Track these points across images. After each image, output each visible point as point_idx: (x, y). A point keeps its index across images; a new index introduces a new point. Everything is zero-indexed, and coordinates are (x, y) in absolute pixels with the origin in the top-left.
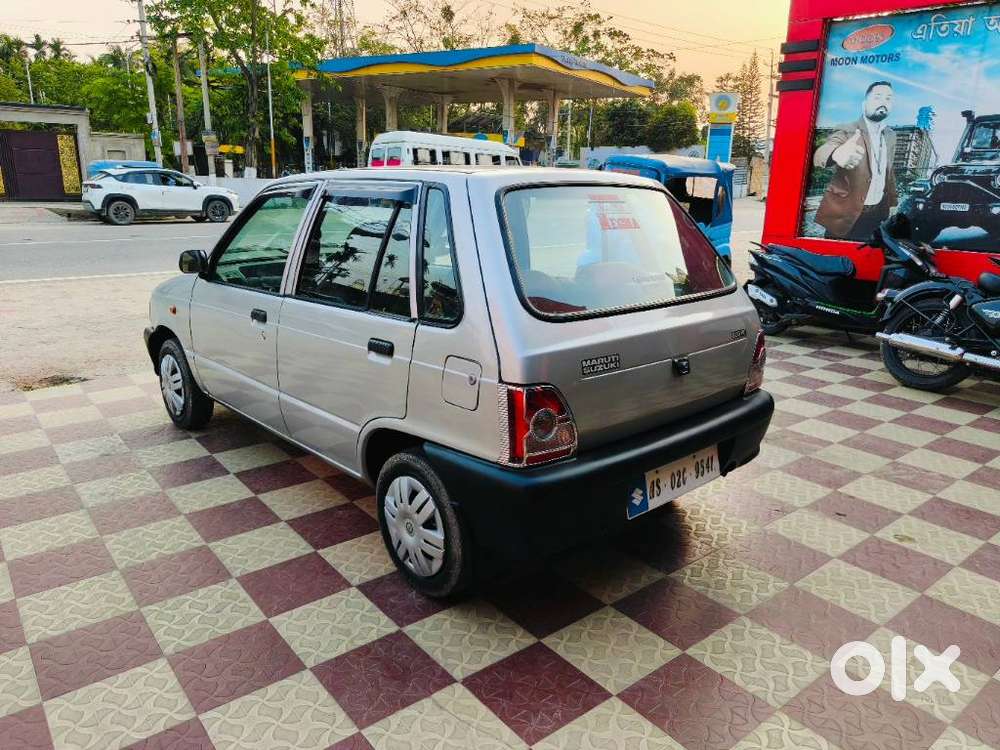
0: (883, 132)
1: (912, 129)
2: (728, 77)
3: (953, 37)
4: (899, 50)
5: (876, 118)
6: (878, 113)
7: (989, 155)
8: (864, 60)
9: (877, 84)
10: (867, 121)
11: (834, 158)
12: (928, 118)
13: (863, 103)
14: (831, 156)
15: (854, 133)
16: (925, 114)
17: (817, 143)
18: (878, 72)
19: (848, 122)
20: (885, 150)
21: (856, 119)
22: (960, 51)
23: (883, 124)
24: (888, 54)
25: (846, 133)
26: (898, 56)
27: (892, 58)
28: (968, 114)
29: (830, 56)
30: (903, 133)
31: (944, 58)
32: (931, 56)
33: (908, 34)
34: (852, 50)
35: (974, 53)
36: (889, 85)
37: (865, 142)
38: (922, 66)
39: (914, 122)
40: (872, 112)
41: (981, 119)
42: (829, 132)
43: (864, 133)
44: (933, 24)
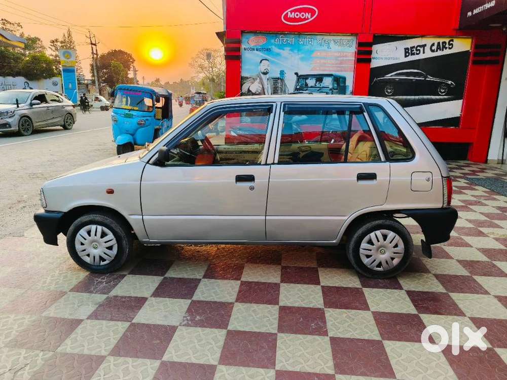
0: (268, 79)
1: (278, 79)
2: (57, 41)
3: (288, 45)
4: (270, 47)
5: (265, 74)
6: (265, 71)
7: (305, 89)
8: (257, 50)
9: (262, 60)
10: (262, 75)
11: (250, 89)
12: (283, 74)
13: (259, 67)
14: (249, 89)
15: (257, 79)
16: (282, 72)
17: (242, 83)
18: (263, 55)
19: (254, 74)
20: (269, 86)
21: (257, 73)
22: (291, 50)
23: (268, 76)
24: (266, 48)
25: (253, 79)
26: (270, 49)
27: (268, 50)
28: (296, 74)
29: (243, 46)
30: (276, 80)
31: (286, 52)
32: (281, 51)
33: (273, 41)
34: (252, 45)
35: (296, 51)
36: (268, 60)
37: (262, 83)
38: (278, 54)
39: (278, 76)
40: (263, 71)
41: (301, 76)
42: (247, 78)
43: (261, 79)
44: (281, 39)
